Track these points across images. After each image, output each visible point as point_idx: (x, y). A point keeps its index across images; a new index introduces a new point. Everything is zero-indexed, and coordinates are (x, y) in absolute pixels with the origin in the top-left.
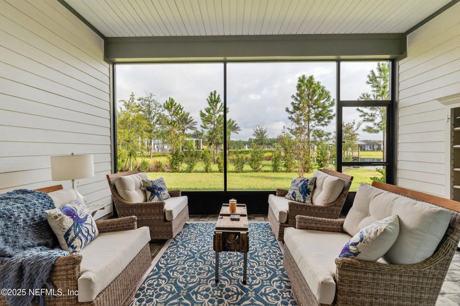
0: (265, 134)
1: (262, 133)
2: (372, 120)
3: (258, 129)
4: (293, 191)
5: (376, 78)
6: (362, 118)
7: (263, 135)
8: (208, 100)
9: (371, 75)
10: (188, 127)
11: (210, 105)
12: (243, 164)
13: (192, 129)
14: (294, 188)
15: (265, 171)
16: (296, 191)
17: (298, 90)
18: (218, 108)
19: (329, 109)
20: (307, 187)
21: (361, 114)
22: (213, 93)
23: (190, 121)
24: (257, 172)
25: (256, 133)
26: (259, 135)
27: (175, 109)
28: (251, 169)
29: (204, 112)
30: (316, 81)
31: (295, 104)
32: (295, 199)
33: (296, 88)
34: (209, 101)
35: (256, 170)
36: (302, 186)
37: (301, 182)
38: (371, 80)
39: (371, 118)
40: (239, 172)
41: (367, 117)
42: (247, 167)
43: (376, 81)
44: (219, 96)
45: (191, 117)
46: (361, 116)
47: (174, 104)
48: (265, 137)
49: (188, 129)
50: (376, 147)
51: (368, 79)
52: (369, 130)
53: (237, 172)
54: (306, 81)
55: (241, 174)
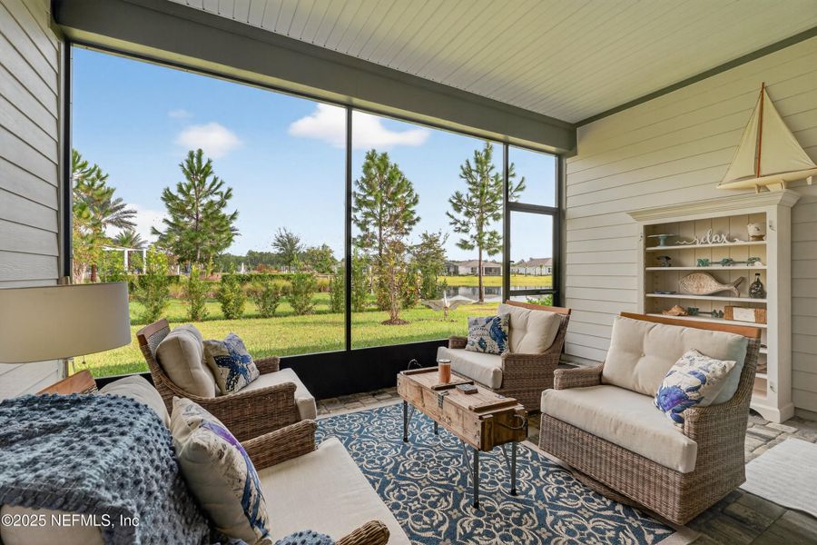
0: (298, 245)
1: (290, 240)
2: (466, 231)
3: (284, 234)
4: (478, 338)
5: (471, 171)
6: (453, 227)
7: (293, 245)
8: (182, 166)
9: (465, 166)
10: (111, 222)
11: (189, 178)
12: (277, 300)
13: (121, 226)
14: (480, 332)
15: (319, 313)
16: (484, 338)
17: (365, 172)
18: (207, 187)
19: (410, 209)
20: (500, 329)
21: (452, 221)
22: (196, 153)
23: (118, 208)
24: (303, 314)
25: (279, 241)
26: (284, 245)
27: (84, 177)
28: (292, 310)
29: (174, 191)
30: (392, 161)
31: (359, 195)
32: (485, 349)
33: (362, 169)
34: (184, 170)
35: (301, 311)
36: (492, 328)
37: (487, 322)
38: (465, 173)
39: (464, 228)
40: (270, 317)
41: (459, 225)
42: (284, 307)
43: (471, 176)
44: (209, 162)
45: (120, 200)
46: (451, 224)
47: (80, 163)
48: (297, 250)
49: (109, 226)
50: (452, 270)
51: (461, 172)
52: (464, 245)
53: (264, 317)
54: (377, 161)
55: (274, 319)
